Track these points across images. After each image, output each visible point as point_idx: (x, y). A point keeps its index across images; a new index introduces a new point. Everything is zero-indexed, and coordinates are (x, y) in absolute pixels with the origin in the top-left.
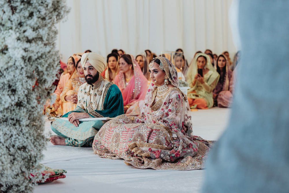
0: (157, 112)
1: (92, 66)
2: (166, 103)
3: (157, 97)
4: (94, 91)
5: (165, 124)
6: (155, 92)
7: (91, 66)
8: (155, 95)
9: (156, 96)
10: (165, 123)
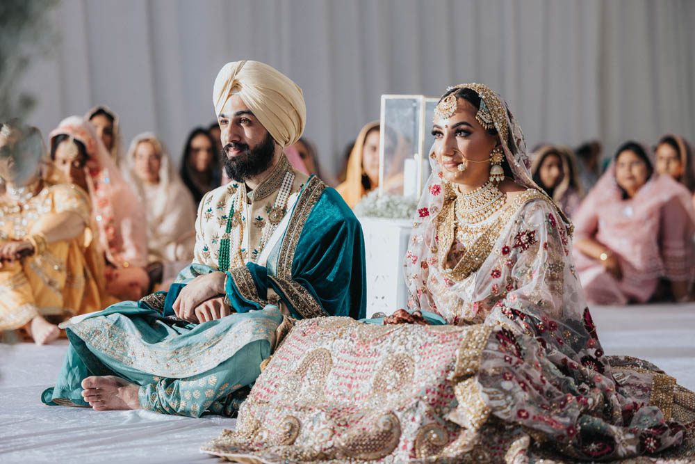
0: (467, 286)
1: (249, 112)
2: (507, 247)
3: (460, 233)
4: (255, 208)
5: (521, 323)
6: (450, 218)
7: (243, 109)
8: (453, 226)
9: (456, 229)
10: (518, 319)
